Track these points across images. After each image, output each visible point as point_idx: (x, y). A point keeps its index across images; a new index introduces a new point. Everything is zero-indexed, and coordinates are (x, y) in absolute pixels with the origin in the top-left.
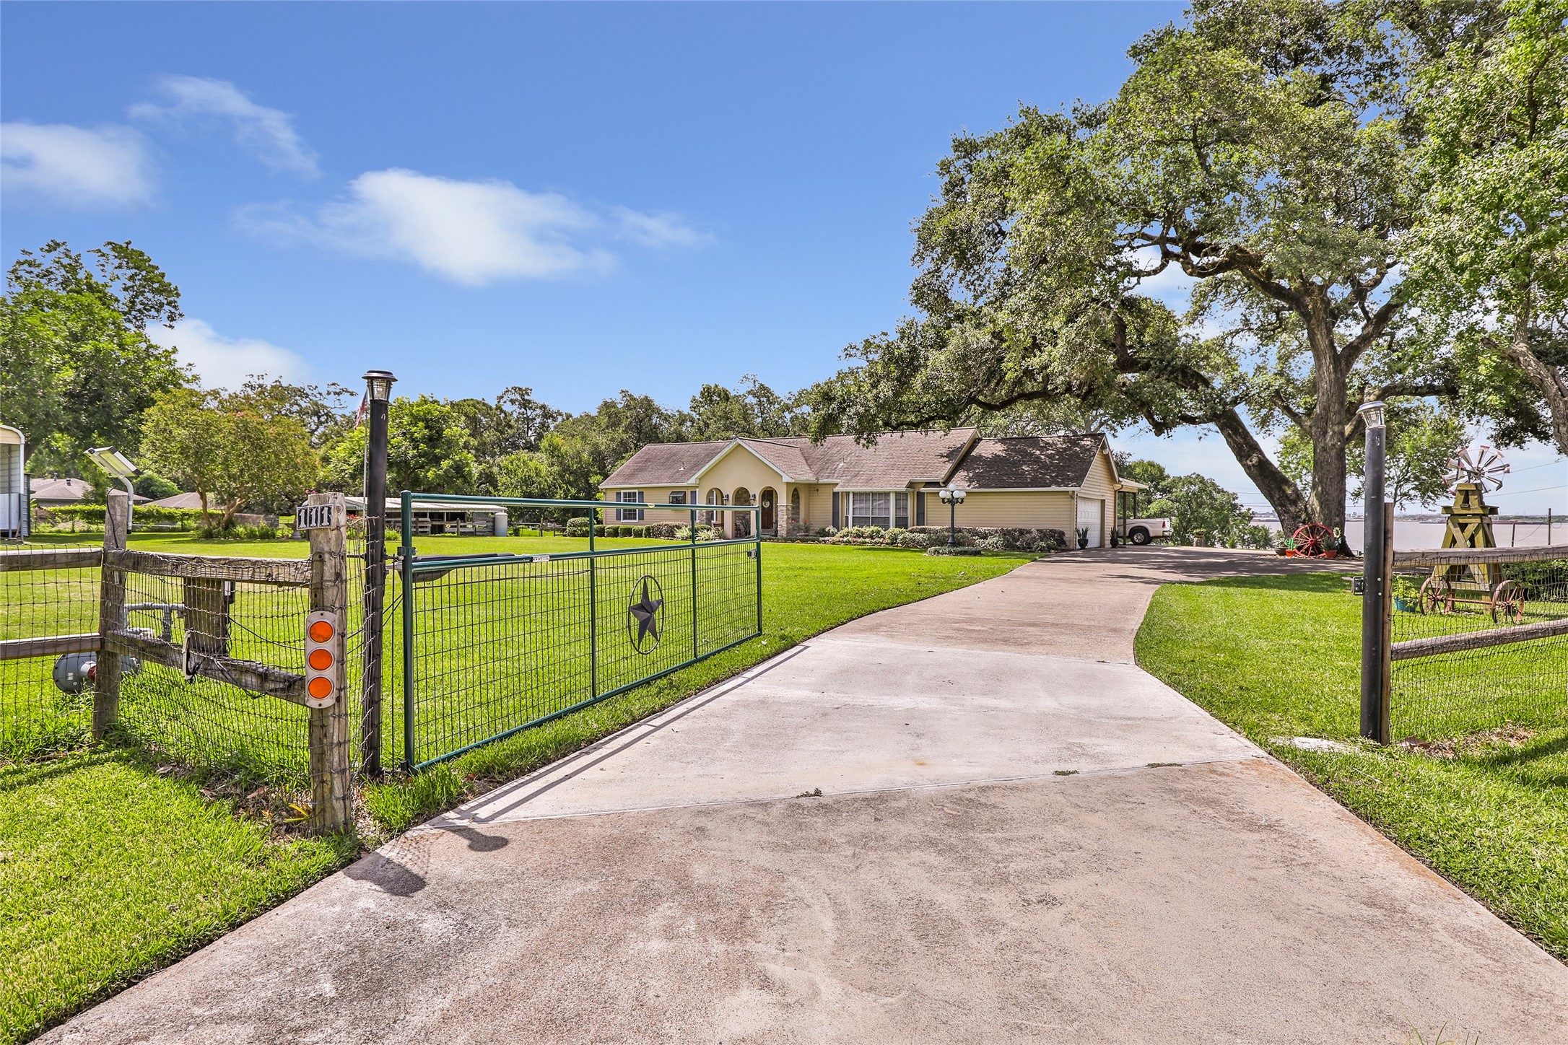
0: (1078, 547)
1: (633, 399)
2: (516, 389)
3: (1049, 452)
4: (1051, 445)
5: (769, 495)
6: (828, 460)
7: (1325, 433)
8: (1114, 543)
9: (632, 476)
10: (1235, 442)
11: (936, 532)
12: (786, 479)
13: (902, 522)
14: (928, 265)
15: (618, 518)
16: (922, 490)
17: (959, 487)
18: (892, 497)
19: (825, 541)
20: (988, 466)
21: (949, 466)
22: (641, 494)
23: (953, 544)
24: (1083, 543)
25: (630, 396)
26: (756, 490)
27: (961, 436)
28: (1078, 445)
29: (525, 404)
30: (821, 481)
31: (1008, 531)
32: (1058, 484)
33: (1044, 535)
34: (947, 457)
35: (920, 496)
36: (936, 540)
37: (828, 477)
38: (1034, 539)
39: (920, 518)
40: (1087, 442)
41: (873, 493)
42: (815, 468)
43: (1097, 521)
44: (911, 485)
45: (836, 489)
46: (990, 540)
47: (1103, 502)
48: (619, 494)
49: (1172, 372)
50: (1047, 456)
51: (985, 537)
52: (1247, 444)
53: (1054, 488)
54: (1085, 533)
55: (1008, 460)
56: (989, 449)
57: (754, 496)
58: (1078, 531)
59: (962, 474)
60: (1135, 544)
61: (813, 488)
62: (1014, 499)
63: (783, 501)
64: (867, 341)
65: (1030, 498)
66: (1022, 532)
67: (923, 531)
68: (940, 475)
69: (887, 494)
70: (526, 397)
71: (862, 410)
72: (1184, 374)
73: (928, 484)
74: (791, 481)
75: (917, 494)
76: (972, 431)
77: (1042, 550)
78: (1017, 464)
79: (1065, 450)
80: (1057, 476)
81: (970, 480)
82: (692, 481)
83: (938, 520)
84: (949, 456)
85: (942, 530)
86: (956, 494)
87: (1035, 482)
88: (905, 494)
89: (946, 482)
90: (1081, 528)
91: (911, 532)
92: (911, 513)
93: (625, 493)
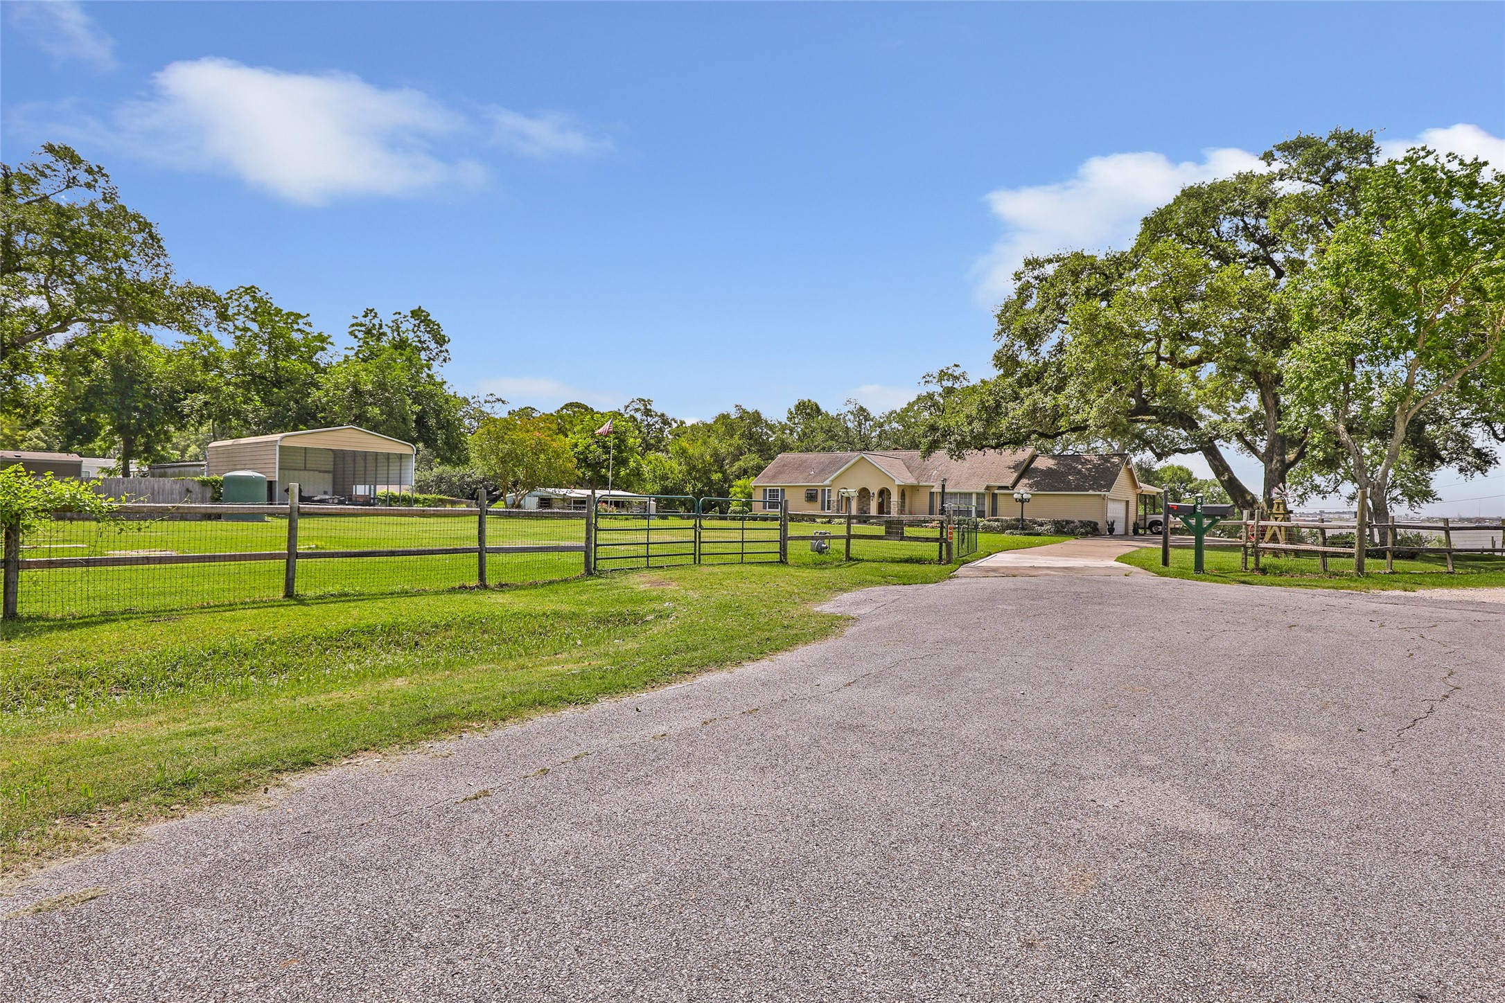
0: (1108, 533)
1: (745, 412)
2: (641, 400)
3: (1088, 466)
4: (1089, 461)
5: (884, 493)
6: (925, 469)
7: (1272, 461)
8: (1136, 532)
9: (774, 477)
10: (1215, 465)
11: (1006, 521)
12: (897, 482)
13: (981, 514)
14: (1004, 339)
15: (765, 507)
16: (996, 491)
17: (1023, 490)
18: (974, 496)
19: (926, 527)
20: (1044, 476)
21: (1015, 475)
22: (783, 490)
23: (1023, 529)
24: (1111, 530)
25: (744, 410)
26: (874, 490)
27: (1024, 454)
28: (1109, 462)
29: (648, 412)
30: (921, 484)
31: (1058, 521)
32: (1094, 490)
33: (1084, 524)
34: (1013, 468)
35: (994, 496)
36: (1007, 527)
37: (926, 481)
38: (1076, 527)
39: (994, 511)
40: (1116, 460)
41: (960, 493)
42: (916, 474)
43: (1123, 515)
44: (988, 488)
45: (932, 490)
46: (1045, 527)
47: (1127, 502)
48: (765, 490)
49: (1172, 417)
50: (1087, 469)
51: (1041, 525)
52: (1222, 466)
53: (1091, 492)
54: (1113, 523)
55: (1058, 471)
56: (1043, 463)
57: (873, 494)
58: (1107, 522)
59: (1024, 481)
60: (1154, 533)
61: (915, 489)
62: (1063, 499)
63: (895, 498)
64: (942, 371)
65: (1075, 498)
66: (1068, 522)
67: (997, 520)
68: (1009, 481)
69: (971, 494)
70: (649, 407)
71: (959, 438)
72: (1181, 419)
73: (1000, 488)
74: (901, 484)
75: (992, 494)
76: (1031, 450)
77: (1082, 534)
78: (1065, 475)
79: (1100, 465)
80: (1093, 484)
81: (1031, 486)
82: (827, 482)
83: (1008, 512)
84: (1015, 467)
85: (1011, 520)
86: (1025, 496)
87: (1078, 488)
88: (983, 495)
89: (1014, 486)
90: (1110, 520)
91: (988, 521)
92: (987, 507)
93: (770, 490)
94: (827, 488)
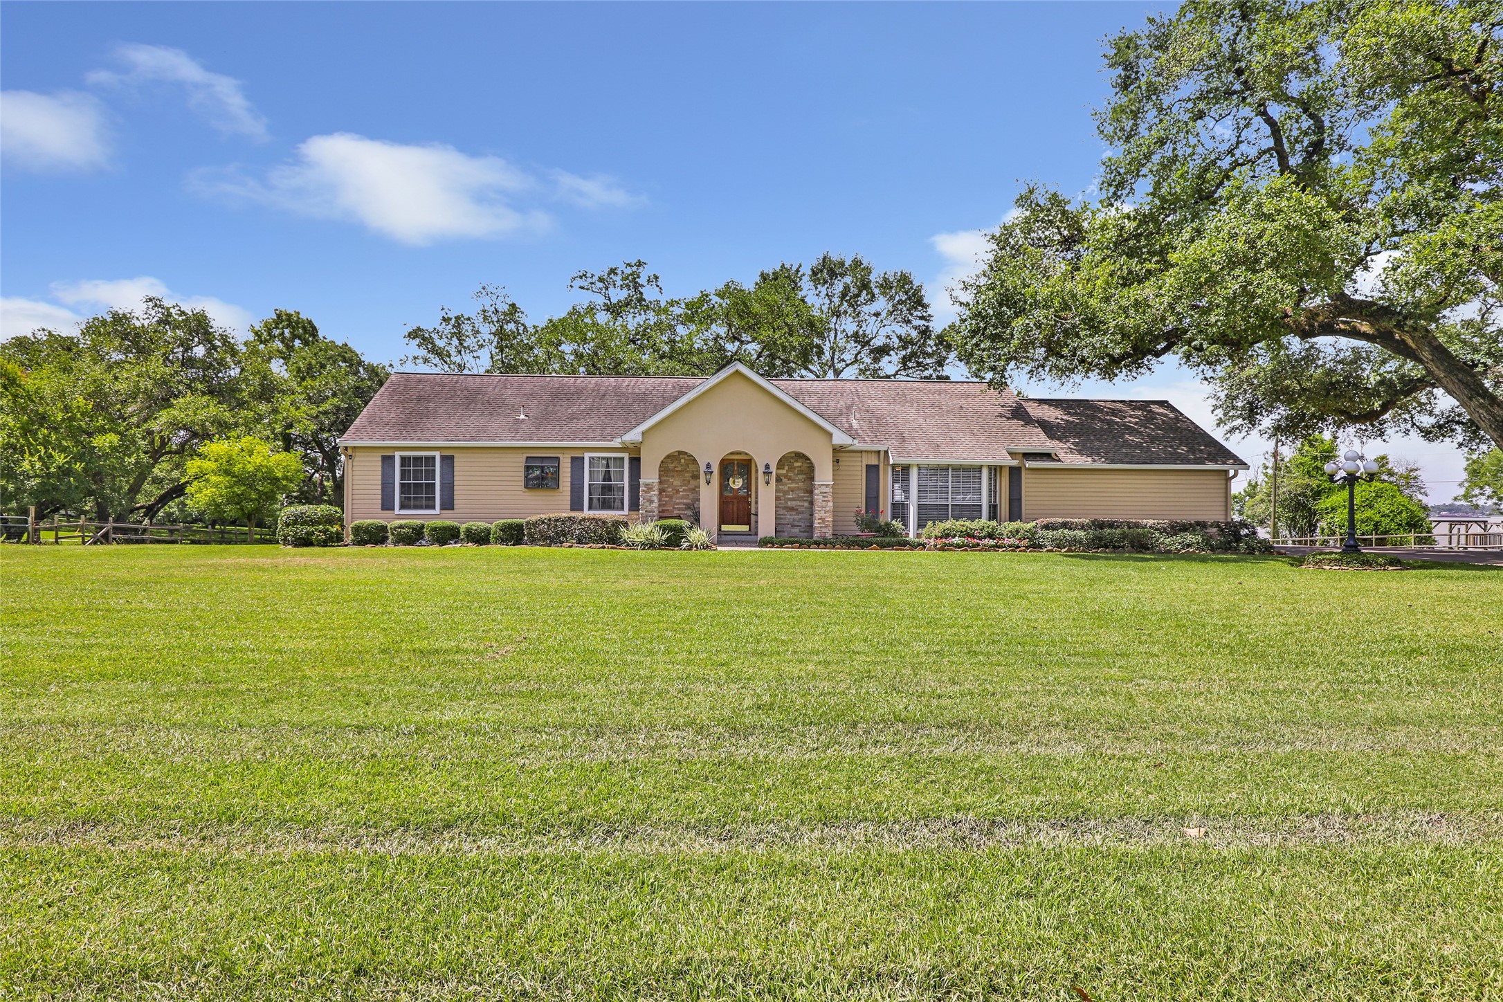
12: (837, 439)
15: (387, 505)
16: (1019, 463)
18: (985, 473)
21: (1038, 430)
22: (448, 460)
35: (1014, 473)
41: (956, 468)
48: (388, 460)
57: (708, 465)
63: (826, 477)
69: (980, 468)
73: (1029, 456)
75: (1009, 469)
80: (1192, 451)
82: (634, 436)
89: (1056, 453)
92: (1003, 499)
93: (404, 460)
94: (587, 456)
